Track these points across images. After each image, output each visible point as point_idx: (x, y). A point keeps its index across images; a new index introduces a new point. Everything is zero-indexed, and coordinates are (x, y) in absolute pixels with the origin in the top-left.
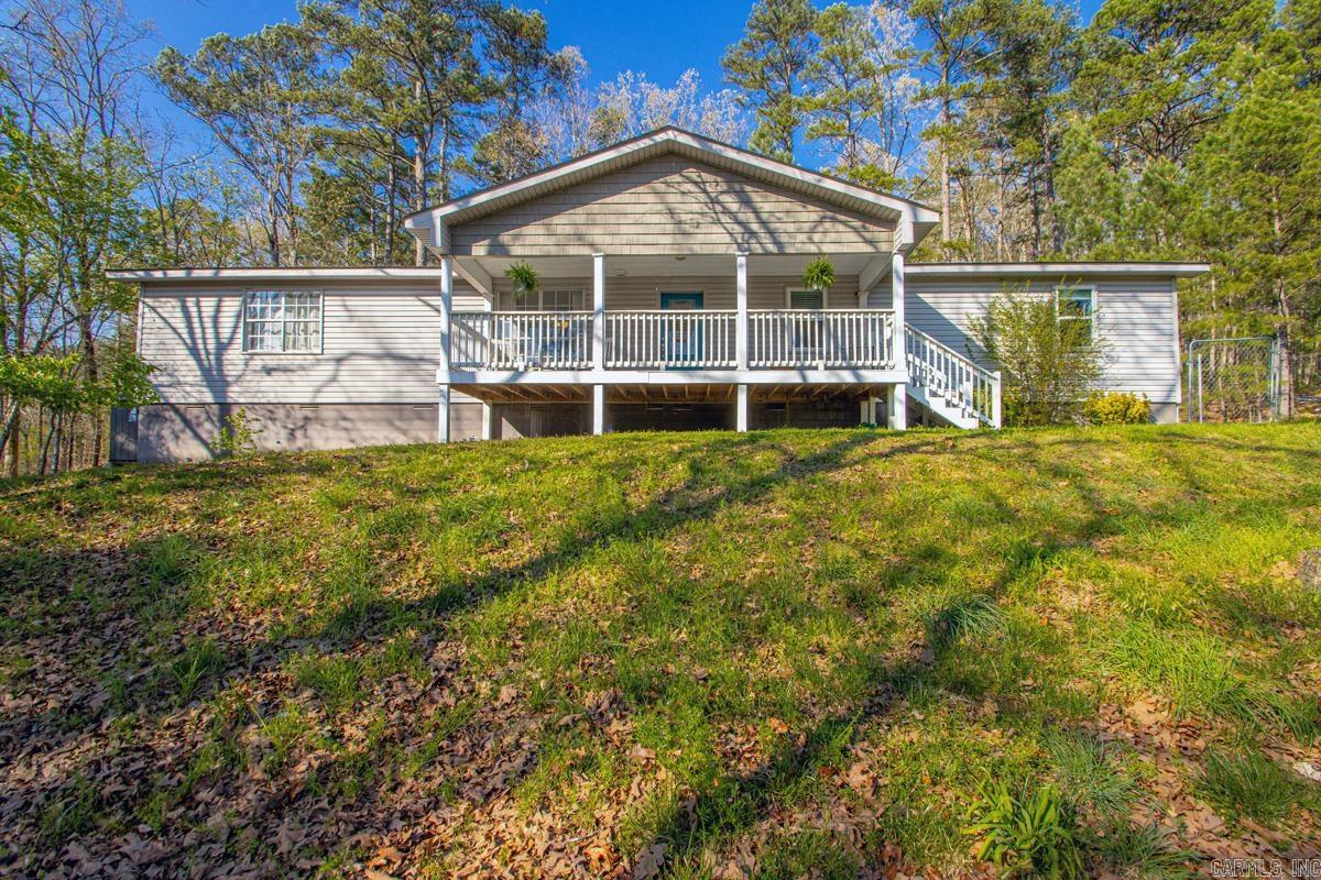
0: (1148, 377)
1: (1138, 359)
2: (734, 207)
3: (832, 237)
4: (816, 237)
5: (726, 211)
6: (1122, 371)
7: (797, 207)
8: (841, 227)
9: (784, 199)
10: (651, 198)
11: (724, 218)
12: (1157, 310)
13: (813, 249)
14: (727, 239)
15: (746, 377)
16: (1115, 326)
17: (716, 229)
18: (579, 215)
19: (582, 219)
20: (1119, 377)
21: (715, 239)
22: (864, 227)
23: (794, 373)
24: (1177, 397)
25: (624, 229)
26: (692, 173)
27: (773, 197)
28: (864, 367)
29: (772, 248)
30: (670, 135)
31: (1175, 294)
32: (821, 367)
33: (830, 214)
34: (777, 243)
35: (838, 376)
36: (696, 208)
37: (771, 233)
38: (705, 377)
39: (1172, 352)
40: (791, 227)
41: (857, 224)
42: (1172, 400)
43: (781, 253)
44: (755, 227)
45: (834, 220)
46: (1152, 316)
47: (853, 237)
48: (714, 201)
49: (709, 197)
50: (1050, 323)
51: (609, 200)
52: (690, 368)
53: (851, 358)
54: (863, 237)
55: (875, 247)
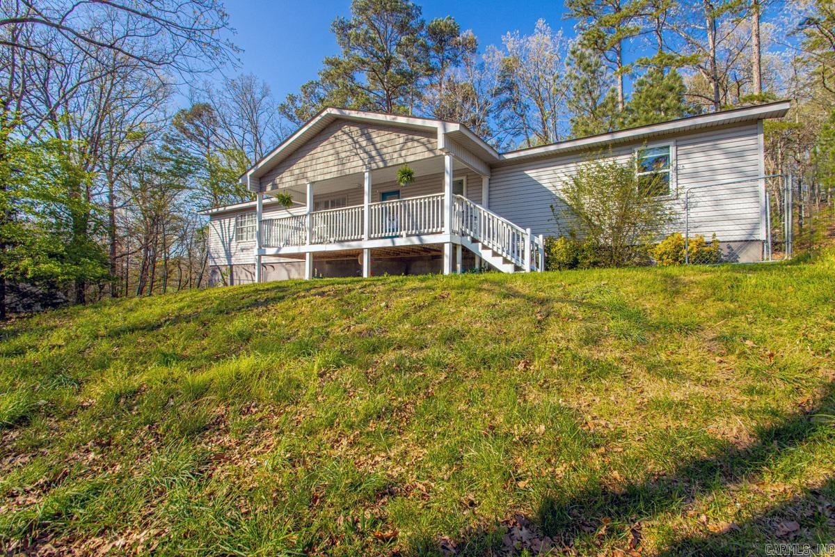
0: (727, 218)
1: (717, 203)
2: (364, 144)
3: (412, 151)
4: (403, 153)
5: (361, 147)
6: (700, 214)
7: (393, 136)
8: (416, 144)
9: (386, 133)
10: (328, 147)
11: (360, 151)
12: (740, 154)
13: (401, 161)
14: (361, 163)
15: (367, 244)
16: (694, 175)
17: (357, 158)
18: (301, 163)
19: (302, 165)
20: (697, 220)
21: (356, 165)
22: (428, 141)
23: (389, 240)
24: (762, 234)
25: (318, 167)
26: (346, 128)
27: (382, 133)
28: (424, 234)
29: (381, 165)
30: (329, 110)
31: (761, 137)
32: (404, 236)
33: (410, 137)
34: (383, 161)
35: (411, 241)
36: (347, 148)
37: (380, 155)
38: (348, 246)
39: (756, 191)
40: (390, 150)
41: (424, 140)
42: (757, 237)
43: (386, 167)
44: (374, 153)
45: (413, 140)
46: (734, 160)
47: (421, 149)
48: (356, 142)
49: (353, 140)
50: (629, 180)
51: (312, 152)
52: (342, 241)
53: (421, 228)
54: (428, 148)
55: (434, 153)
